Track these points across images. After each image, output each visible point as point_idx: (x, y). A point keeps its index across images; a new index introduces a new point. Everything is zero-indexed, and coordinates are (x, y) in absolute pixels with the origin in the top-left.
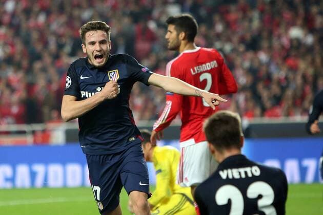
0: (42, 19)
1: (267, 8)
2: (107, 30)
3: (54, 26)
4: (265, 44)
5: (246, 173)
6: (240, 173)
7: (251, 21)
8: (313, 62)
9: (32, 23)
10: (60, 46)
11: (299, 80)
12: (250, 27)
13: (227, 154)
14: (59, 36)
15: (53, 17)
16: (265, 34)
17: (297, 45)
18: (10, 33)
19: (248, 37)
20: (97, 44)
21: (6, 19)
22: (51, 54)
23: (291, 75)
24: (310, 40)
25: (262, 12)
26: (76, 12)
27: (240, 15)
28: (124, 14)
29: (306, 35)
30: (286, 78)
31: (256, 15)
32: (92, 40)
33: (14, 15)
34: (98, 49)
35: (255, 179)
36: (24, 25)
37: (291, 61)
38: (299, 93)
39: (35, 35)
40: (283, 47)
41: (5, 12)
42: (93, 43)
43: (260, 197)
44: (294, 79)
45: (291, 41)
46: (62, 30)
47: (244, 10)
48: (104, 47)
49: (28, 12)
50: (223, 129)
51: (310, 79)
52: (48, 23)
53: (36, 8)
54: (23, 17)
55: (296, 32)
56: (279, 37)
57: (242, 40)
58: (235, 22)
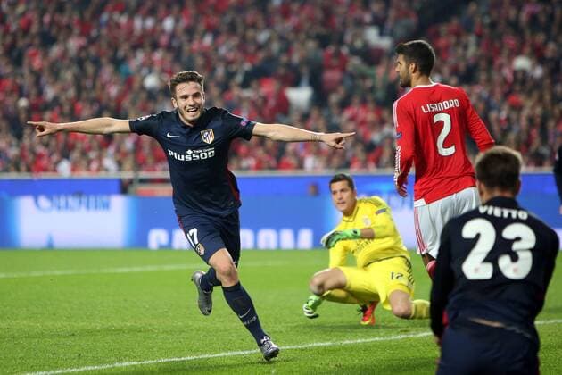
0: (208, 40)
1: (486, 31)
2: (199, 81)
3: (223, 51)
4: (483, 76)
5: (510, 215)
6: (502, 213)
7: (466, 47)
8: (541, 100)
9: (195, 45)
10: (230, 75)
11: (524, 122)
12: (464, 56)
13: (497, 193)
14: (229, 63)
15: (222, 38)
16: (483, 64)
17: (522, 79)
18: (169, 57)
19: (462, 66)
20: (190, 98)
21: (164, 40)
22: (218, 84)
23: (514, 116)
24: (538, 72)
25: (479, 36)
26: (250, 33)
27: (453, 40)
28: (309, 37)
29: (533, 67)
30: (508, 119)
31: (472, 39)
32: (184, 93)
33: (173, 35)
34: (192, 103)
35: (518, 220)
36: (186, 48)
37: (514, 98)
38: (524, 137)
39: (200, 61)
40: (505, 81)
41: (163, 32)
42: (185, 97)
43: (518, 239)
44: (518, 120)
45: (515, 73)
46: (231, 56)
47: (458, 34)
48: (198, 101)
49: (190, 31)
50: (499, 168)
51: (538, 120)
52: (216, 47)
53: (201, 27)
54: (184, 38)
55: (522, 63)
56: (501, 67)
57: (455, 71)
58: (447, 48)
